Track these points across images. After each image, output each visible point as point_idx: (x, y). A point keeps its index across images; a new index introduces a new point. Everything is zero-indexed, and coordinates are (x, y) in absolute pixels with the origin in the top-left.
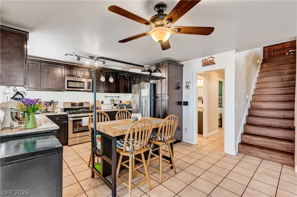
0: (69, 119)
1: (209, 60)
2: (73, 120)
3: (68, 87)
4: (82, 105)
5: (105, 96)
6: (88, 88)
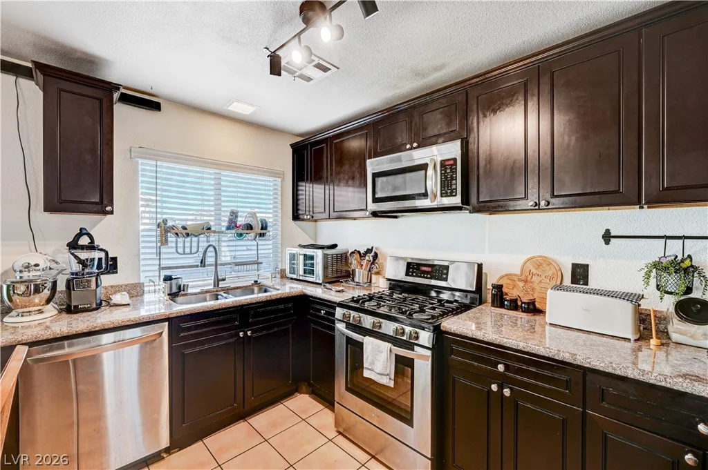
0: (336, 323)
3: (374, 199)
4: (443, 274)
5: (608, 231)
6: (441, 190)
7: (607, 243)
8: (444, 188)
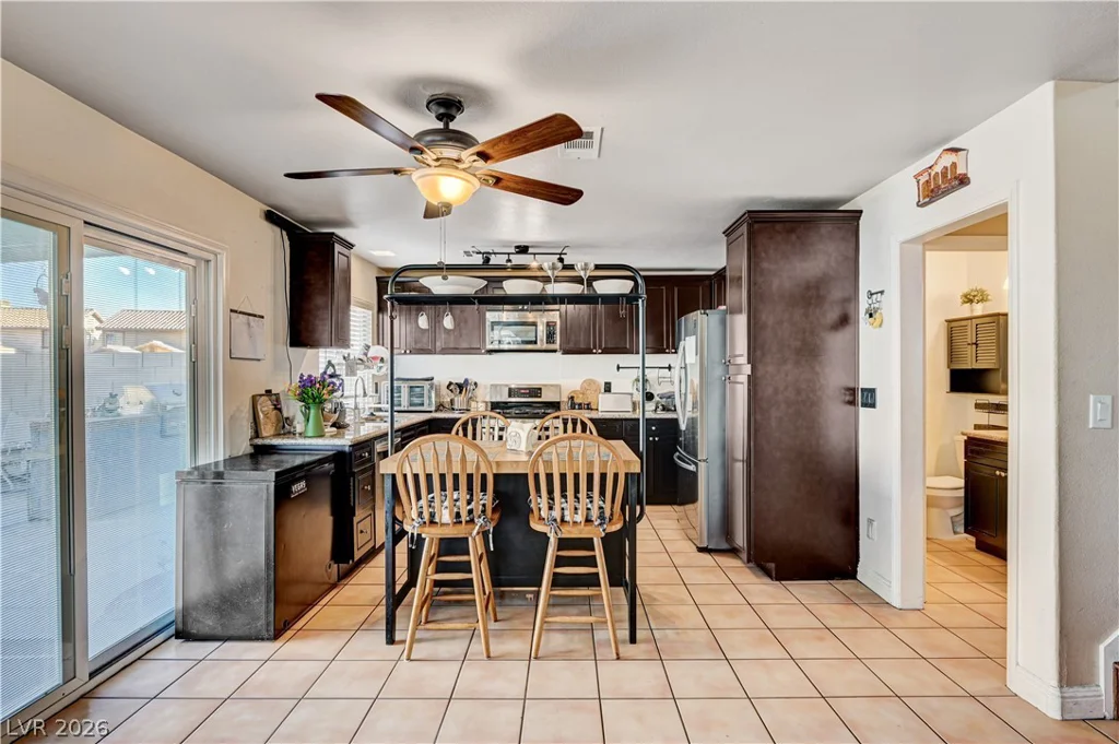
1: (938, 169)
5: (618, 365)
6: (546, 340)
7: (618, 370)
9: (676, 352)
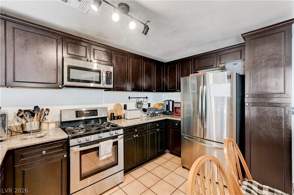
0: (71, 149)
2: (80, 151)
3: (69, 80)
4: (95, 113)
5: (129, 97)
6: (106, 82)
7: (129, 99)
8: (107, 81)
9: (180, 91)
